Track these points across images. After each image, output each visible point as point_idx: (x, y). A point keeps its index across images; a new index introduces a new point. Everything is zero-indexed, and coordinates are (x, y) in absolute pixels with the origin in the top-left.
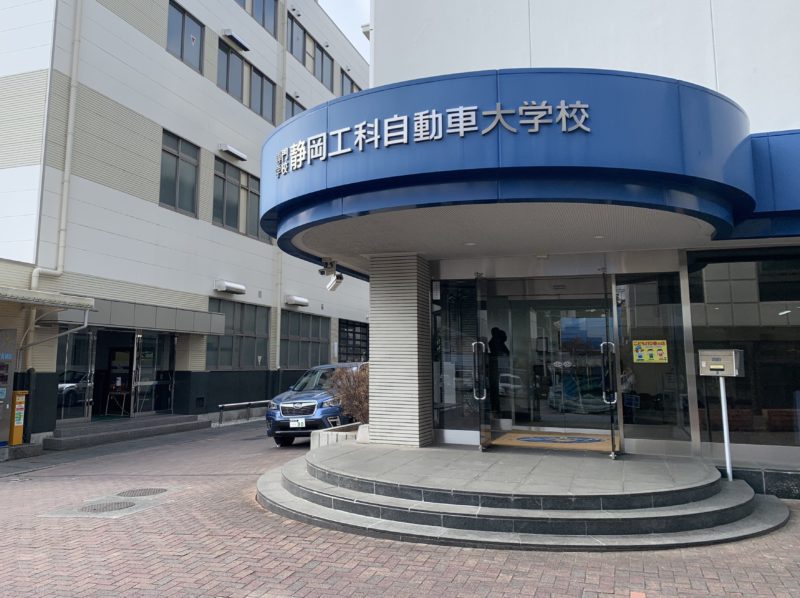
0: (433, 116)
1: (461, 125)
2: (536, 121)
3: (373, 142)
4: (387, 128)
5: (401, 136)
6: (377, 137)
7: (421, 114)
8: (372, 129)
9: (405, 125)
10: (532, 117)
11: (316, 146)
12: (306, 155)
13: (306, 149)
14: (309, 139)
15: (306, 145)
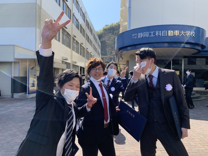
0: (172, 32)
1: (177, 34)
2: (188, 34)
4: (163, 33)
5: (166, 35)
6: (161, 34)
7: (169, 31)
9: (166, 33)
10: (187, 34)
12: (143, 36)
13: (143, 35)
14: (144, 33)
15: (143, 34)
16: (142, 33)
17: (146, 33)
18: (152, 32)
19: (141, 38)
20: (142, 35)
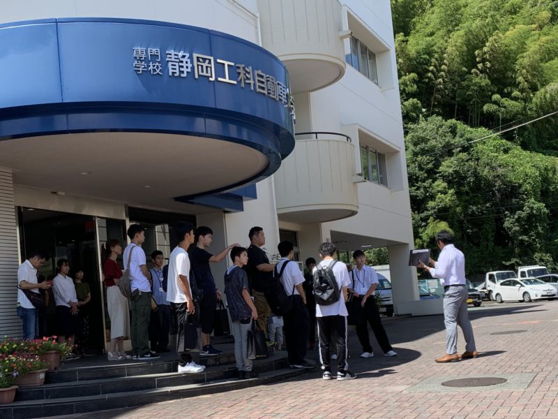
3: (250, 84)
4: (257, 77)
6: (252, 82)
8: (249, 73)
9: (265, 81)
11: (205, 65)
12: (193, 68)
13: (192, 62)
14: (195, 55)
15: (191, 58)
16: (188, 55)
17: (204, 60)
18: (226, 63)
19: (184, 75)
20: (190, 65)
